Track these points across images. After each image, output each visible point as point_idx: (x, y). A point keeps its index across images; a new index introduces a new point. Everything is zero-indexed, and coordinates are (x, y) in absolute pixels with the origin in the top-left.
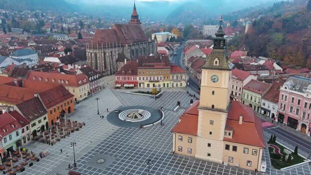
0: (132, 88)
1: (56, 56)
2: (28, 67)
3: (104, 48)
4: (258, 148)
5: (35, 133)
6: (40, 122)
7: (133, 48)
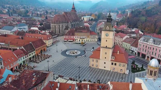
0: (72, 41)
1: (36, 27)
2: (24, 31)
3: (59, 23)
4: (125, 64)
5: (30, 58)
6: (32, 54)
7: (73, 23)
